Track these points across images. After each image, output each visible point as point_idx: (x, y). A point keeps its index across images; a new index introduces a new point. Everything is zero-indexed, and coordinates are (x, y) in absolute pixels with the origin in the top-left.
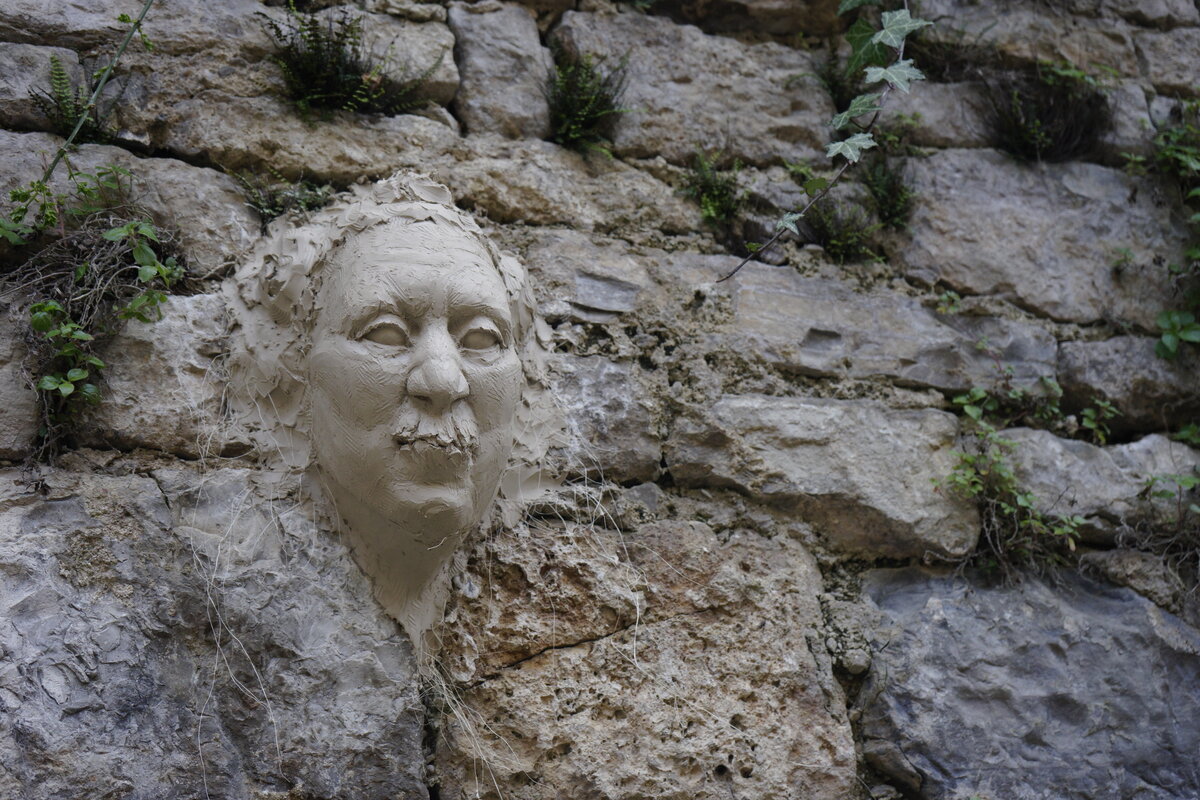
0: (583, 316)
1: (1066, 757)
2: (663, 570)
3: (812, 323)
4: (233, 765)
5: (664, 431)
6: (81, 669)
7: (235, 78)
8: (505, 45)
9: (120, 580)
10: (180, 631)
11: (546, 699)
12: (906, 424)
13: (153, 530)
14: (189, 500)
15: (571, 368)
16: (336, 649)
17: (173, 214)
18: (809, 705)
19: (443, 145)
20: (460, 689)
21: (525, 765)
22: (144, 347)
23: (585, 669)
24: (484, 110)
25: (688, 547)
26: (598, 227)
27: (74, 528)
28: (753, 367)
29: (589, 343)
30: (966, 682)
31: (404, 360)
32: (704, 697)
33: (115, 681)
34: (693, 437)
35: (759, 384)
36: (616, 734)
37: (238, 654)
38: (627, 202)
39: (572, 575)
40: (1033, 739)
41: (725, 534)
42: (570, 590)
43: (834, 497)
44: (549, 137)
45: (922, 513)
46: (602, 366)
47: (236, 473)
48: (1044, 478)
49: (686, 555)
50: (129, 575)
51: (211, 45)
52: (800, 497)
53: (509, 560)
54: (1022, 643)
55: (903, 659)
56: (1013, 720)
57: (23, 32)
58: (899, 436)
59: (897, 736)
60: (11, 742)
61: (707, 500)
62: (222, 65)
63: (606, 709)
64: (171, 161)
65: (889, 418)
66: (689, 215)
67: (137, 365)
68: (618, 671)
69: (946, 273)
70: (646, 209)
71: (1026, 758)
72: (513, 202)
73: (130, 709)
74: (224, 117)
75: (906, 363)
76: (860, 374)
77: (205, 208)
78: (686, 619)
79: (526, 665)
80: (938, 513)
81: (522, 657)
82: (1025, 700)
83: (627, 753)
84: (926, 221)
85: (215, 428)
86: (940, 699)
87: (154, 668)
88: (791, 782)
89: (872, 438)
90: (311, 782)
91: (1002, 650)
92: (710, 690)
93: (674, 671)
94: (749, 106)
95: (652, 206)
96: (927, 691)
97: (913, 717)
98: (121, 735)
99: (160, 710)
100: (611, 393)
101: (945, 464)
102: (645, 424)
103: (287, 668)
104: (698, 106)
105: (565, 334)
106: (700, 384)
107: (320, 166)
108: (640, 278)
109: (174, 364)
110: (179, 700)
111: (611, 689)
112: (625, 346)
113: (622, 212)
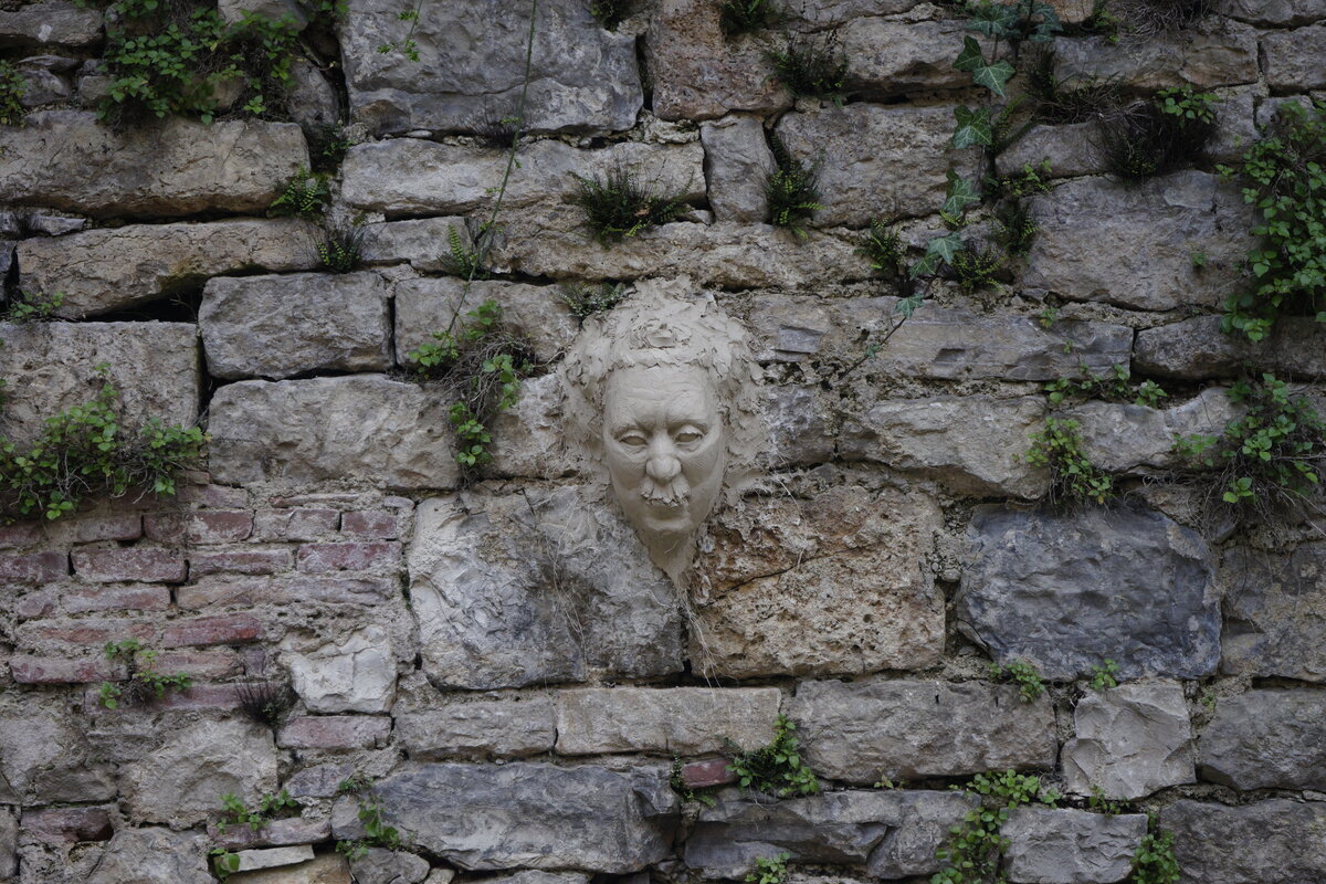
0: (784, 357)
1: (1088, 631)
2: (829, 525)
3: (943, 345)
4: (576, 656)
5: (836, 431)
6: (494, 610)
7: (558, 220)
8: (738, 156)
9: (510, 558)
10: (544, 584)
11: (751, 611)
12: (1006, 410)
13: (525, 528)
14: (545, 508)
15: (774, 396)
16: (629, 589)
17: (526, 325)
18: (917, 605)
19: (693, 243)
20: (700, 610)
21: (738, 649)
22: (514, 419)
23: (775, 591)
24: (724, 206)
25: (846, 508)
26: (799, 286)
27: (484, 532)
28: (899, 381)
29: (788, 375)
30: (1023, 587)
31: (643, 454)
32: (847, 606)
33: (512, 615)
34: (854, 434)
35: (902, 392)
36: (791, 630)
37: (575, 596)
38: (818, 266)
39: (770, 534)
40: (1065, 621)
41: (874, 494)
42: (768, 543)
43: (948, 466)
44: (768, 221)
45: (1008, 475)
46: (795, 392)
47: (570, 488)
48: (1103, 442)
49: (844, 514)
50: (515, 556)
51: (543, 198)
52: (925, 469)
53: (731, 527)
54: (1067, 559)
55: (980, 576)
56: (1055, 609)
57: (432, 208)
58: (998, 421)
59: (973, 622)
60: (462, 650)
61: (866, 471)
62: (550, 211)
63: (784, 615)
64: (524, 285)
65: (995, 406)
66: (865, 267)
67: (511, 429)
68: (796, 591)
69: (1056, 287)
70: (833, 269)
71: (1059, 633)
72: (742, 276)
73: (521, 629)
74: (554, 249)
75: (1009, 367)
76: (977, 376)
77: (544, 319)
78: (841, 556)
79: (741, 589)
80: (1019, 474)
81: (738, 584)
82: (1064, 596)
83: (798, 641)
84: (1041, 250)
85: (557, 461)
86: (1003, 599)
87: (532, 606)
88: (900, 652)
89: (978, 425)
90: (618, 663)
91: (1052, 565)
92: (852, 601)
93: (829, 591)
94: (916, 171)
95: (837, 266)
96: (994, 594)
97: (984, 611)
98: (517, 643)
99: (536, 629)
100: (799, 412)
101: (1030, 436)
102: (823, 429)
103: (602, 601)
104: (876, 181)
105: (772, 373)
106: (859, 399)
107: (614, 273)
108: (824, 326)
109: (532, 427)
110: (546, 623)
111: (789, 602)
112: (811, 376)
113: (816, 274)
